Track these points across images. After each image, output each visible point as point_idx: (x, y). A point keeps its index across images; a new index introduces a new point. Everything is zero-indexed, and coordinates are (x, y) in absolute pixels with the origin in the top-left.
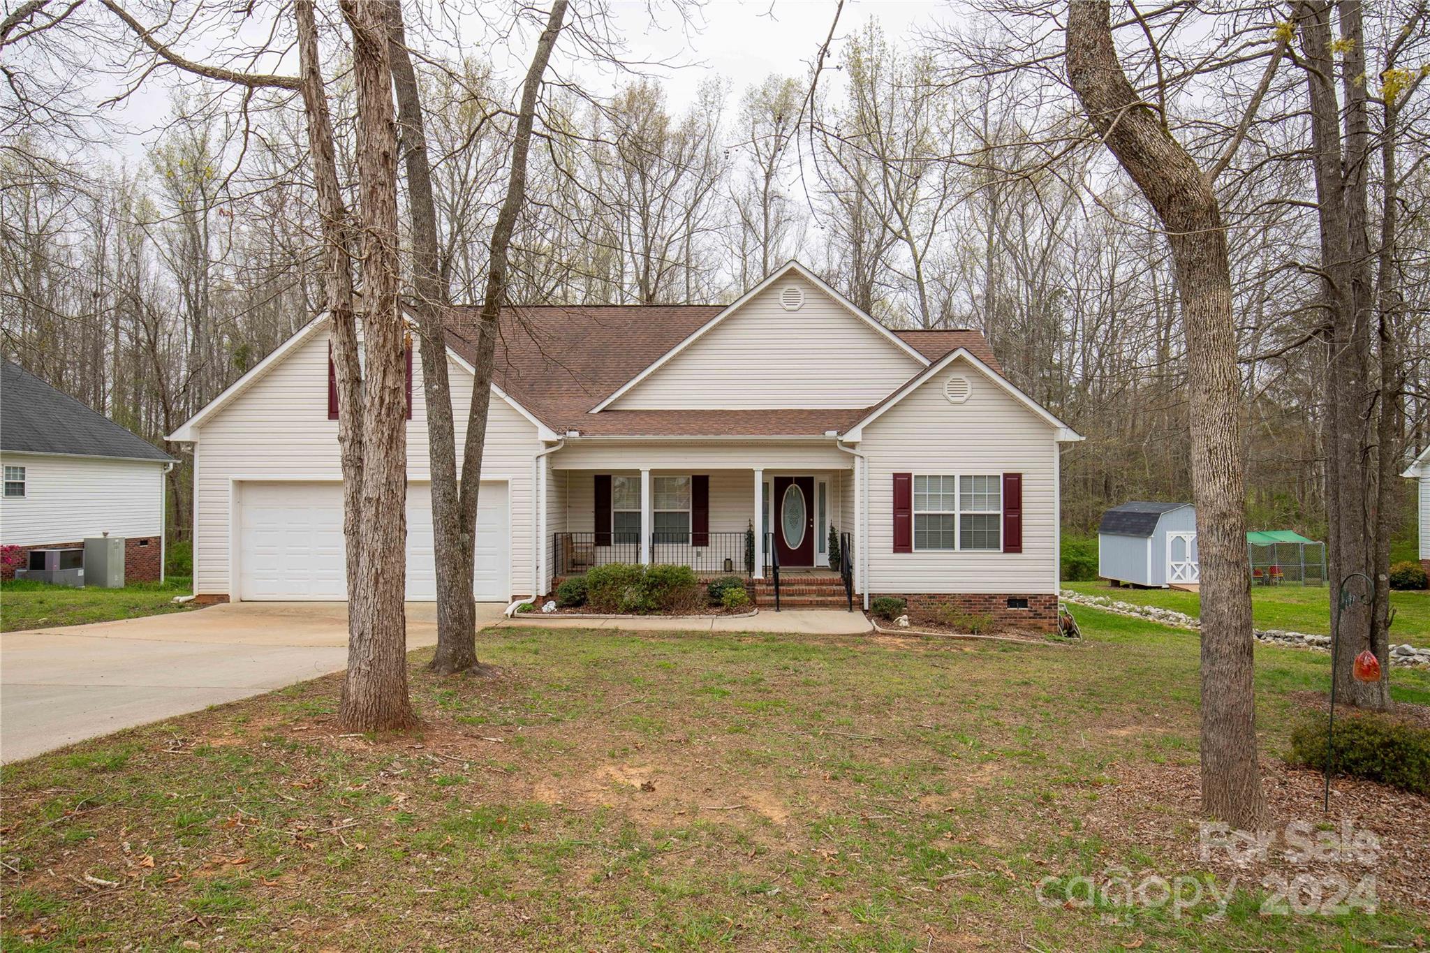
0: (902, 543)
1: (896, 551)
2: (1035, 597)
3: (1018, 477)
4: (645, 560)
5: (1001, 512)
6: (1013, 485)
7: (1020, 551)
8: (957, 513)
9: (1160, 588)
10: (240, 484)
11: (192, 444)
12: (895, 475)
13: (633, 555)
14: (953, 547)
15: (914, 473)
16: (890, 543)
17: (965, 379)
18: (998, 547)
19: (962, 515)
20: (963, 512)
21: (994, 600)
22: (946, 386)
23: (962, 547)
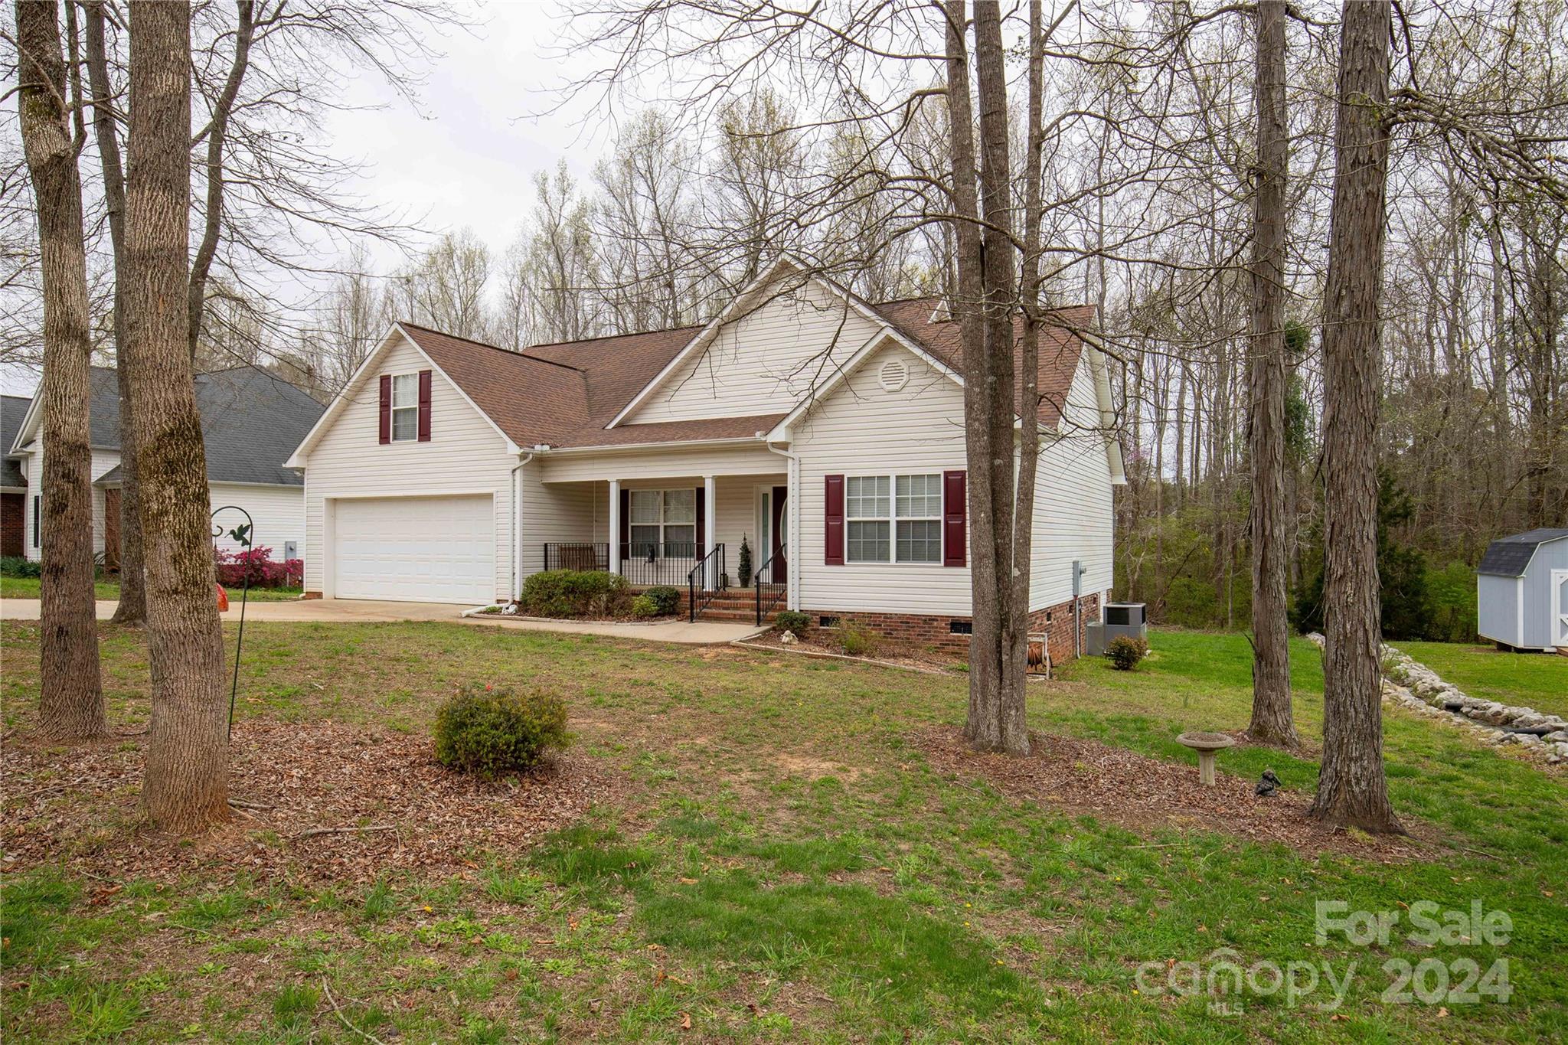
0: (834, 555)
1: (827, 563)
3: (961, 474)
5: (941, 518)
6: (955, 485)
7: (961, 564)
8: (893, 519)
9: (1540, 651)
10: (335, 501)
11: (302, 470)
12: (828, 478)
14: (888, 559)
15: (847, 475)
16: (821, 554)
17: (901, 363)
18: (939, 560)
19: (898, 522)
20: (899, 519)
21: (935, 623)
22: (880, 373)
23: (898, 559)
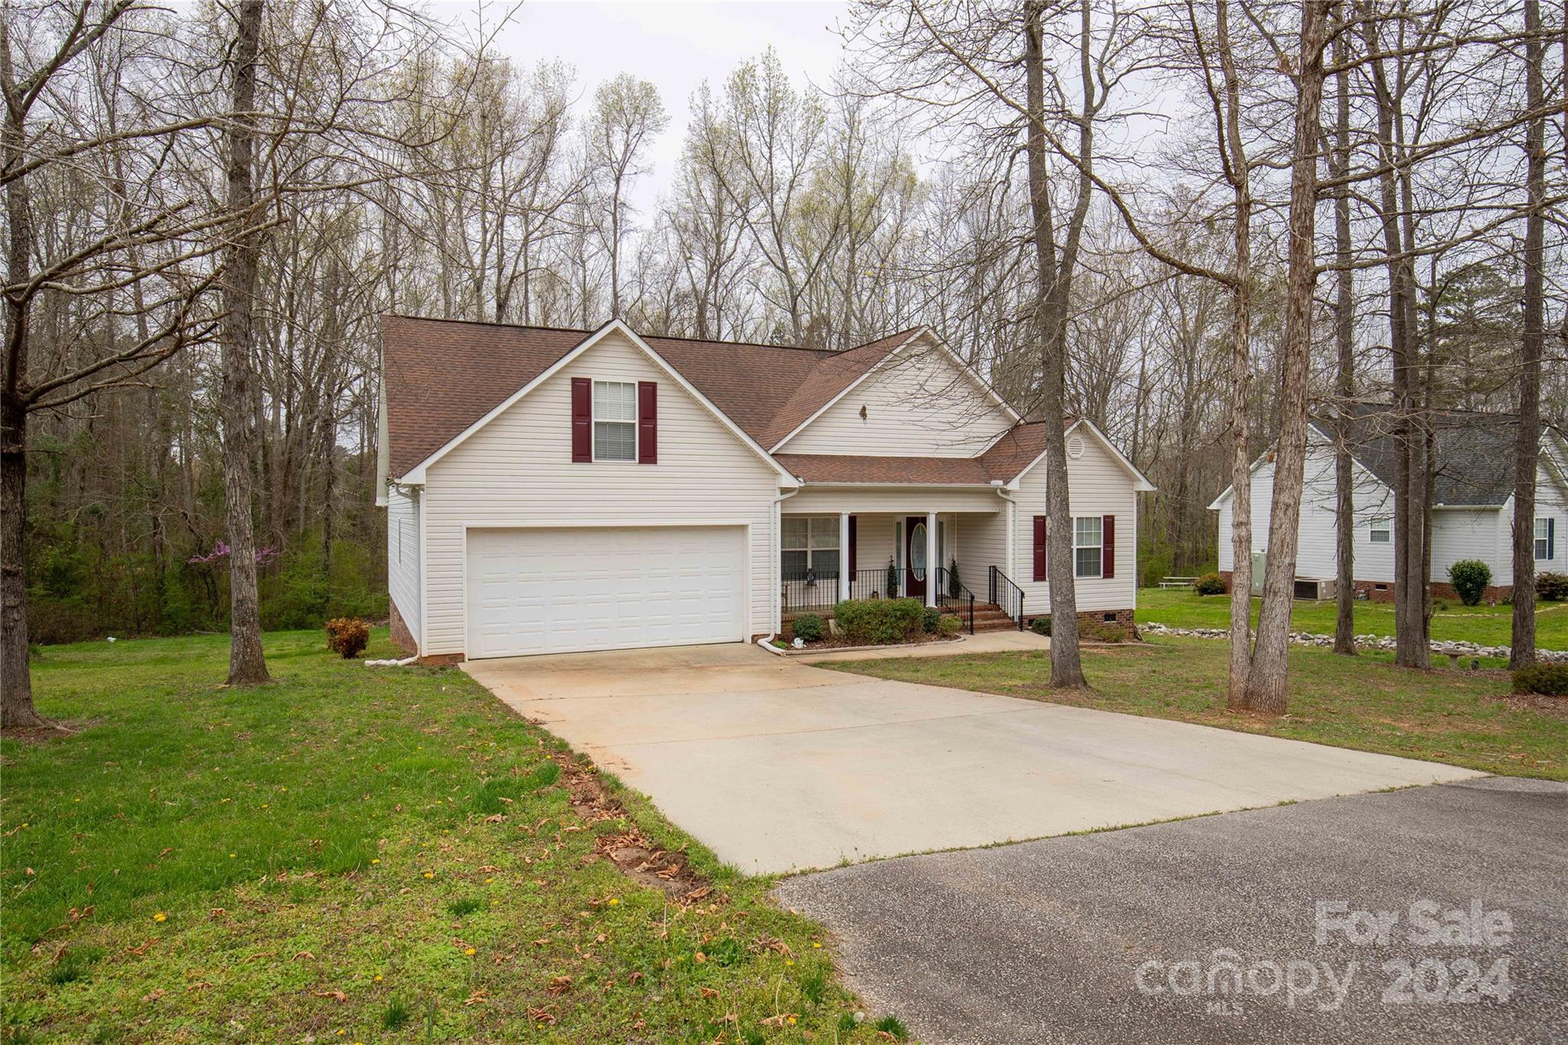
0: (1039, 573)
1: (1036, 579)
2: (1120, 612)
3: (1112, 517)
4: (845, 596)
5: (1102, 547)
6: (1109, 523)
7: (1112, 577)
11: (419, 488)
12: (1035, 517)
13: (834, 590)
16: (1033, 573)
17: (1080, 440)
18: (1099, 574)
20: (1078, 547)
21: (1097, 616)
22: (1069, 446)
